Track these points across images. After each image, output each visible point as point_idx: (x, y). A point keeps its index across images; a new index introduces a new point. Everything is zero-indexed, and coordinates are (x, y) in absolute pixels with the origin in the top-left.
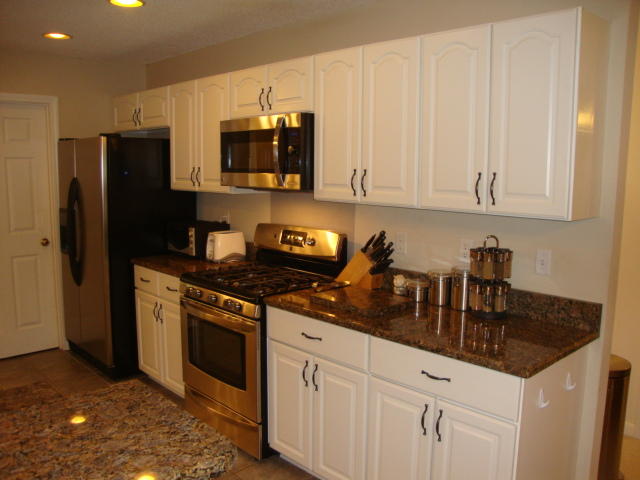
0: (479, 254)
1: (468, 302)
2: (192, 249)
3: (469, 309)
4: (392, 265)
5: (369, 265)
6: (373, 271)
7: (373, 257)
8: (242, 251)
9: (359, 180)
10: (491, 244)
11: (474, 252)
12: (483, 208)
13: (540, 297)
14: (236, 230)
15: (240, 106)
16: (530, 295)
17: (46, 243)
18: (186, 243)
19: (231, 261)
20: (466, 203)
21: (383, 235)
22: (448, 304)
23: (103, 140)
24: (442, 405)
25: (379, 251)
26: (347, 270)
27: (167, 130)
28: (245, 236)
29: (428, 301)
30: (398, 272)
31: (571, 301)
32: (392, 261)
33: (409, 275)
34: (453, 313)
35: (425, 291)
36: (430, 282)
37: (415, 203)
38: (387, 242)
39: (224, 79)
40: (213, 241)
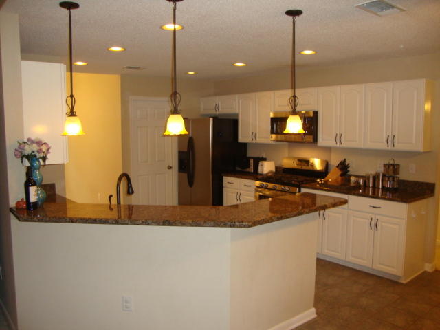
0: (387, 166)
1: (382, 184)
2: (251, 169)
3: (383, 187)
4: (349, 173)
5: (340, 173)
6: (341, 175)
7: (341, 169)
8: (274, 170)
9: (339, 138)
10: (392, 162)
11: (385, 165)
12: (390, 148)
13: (412, 182)
14: (270, 160)
15: (279, 106)
16: (407, 181)
17: (170, 168)
18: (248, 166)
19: (270, 174)
20: (383, 146)
21: (345, 161)
22: (374, 186)
23: (211, 119)
24: (378, 217)
25: (343, 167)
26: (329, 176)
27: (237, 115)
28: (275, 163)
29: (366, 186)
30: (352, 175)
31: (423, 183)
32: (348, 171)
33: (356, 176)
34: (377, 190)
35: (365, 182)
36: (366, 178)
37: (362, 147)
38: (347, 163)
39: (270, 94)
40: (262, 165)
